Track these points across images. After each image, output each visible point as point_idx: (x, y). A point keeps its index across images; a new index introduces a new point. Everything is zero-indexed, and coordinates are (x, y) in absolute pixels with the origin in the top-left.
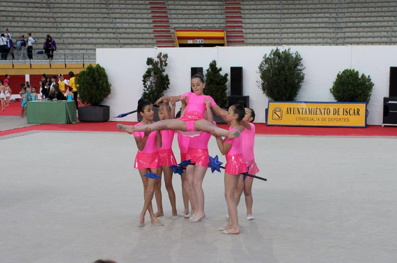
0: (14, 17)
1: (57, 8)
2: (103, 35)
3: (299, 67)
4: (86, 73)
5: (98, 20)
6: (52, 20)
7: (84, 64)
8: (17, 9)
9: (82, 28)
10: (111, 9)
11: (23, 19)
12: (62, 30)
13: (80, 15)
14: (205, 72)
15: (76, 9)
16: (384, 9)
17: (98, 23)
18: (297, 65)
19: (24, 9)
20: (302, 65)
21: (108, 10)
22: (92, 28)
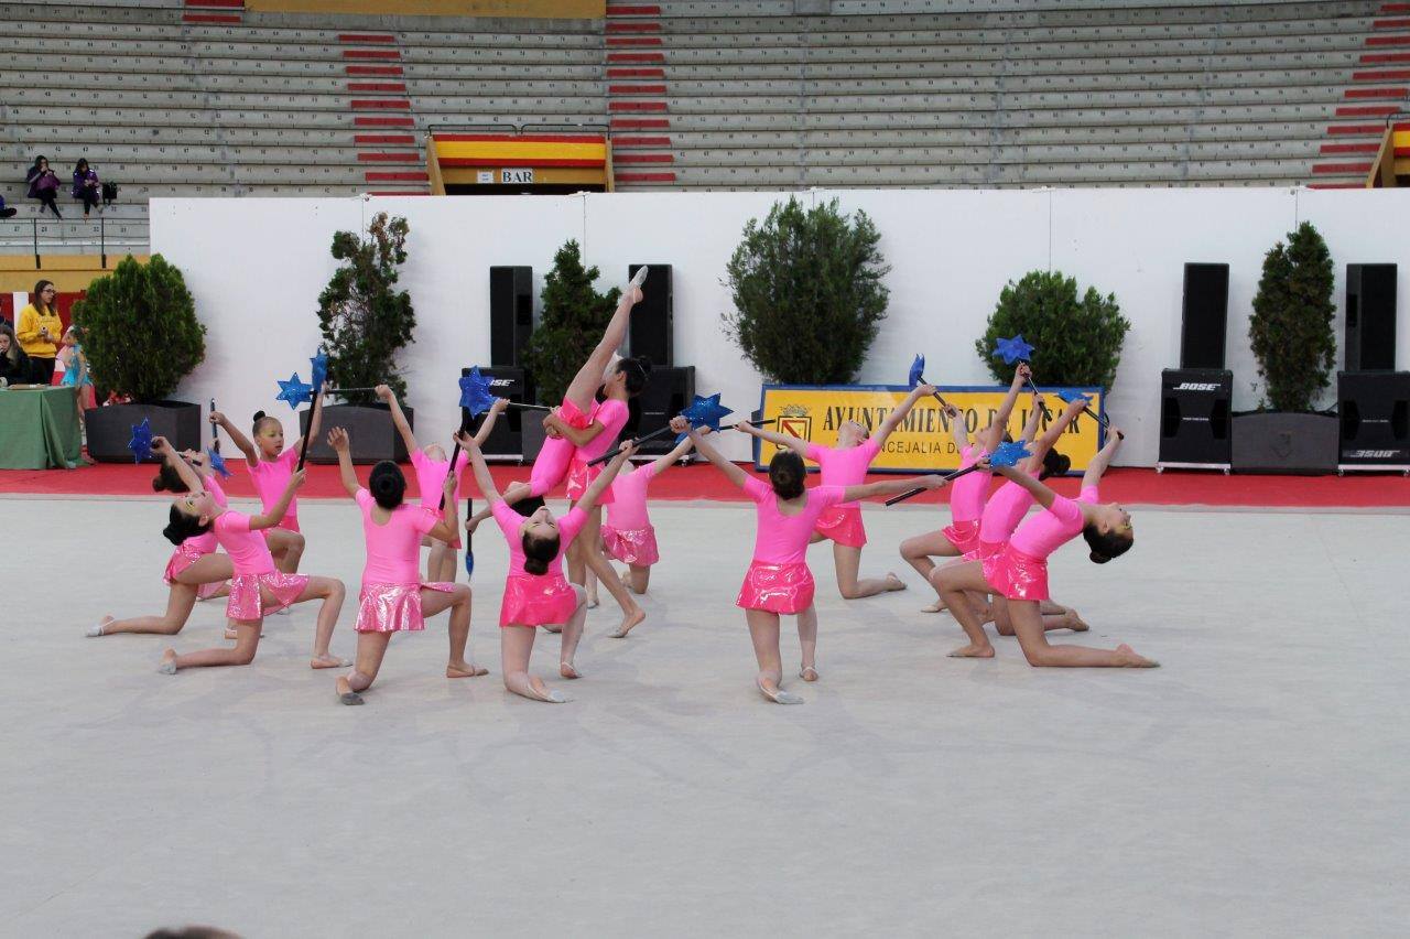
2: (171, 153)
3: (868, 266)
4: (115, 287)
5: (154, 98)
7: (104, 258)
9: (94, 125)
10: (200, 58)
12: (21, 133)
13: (88, 79)
14: (539, 285)
15: (73, 57)
16: (1162, 63)
17: (156, 108)
18: (863, 258)
20: (879, 258)
21: (190, 61)
22: (132, 126)
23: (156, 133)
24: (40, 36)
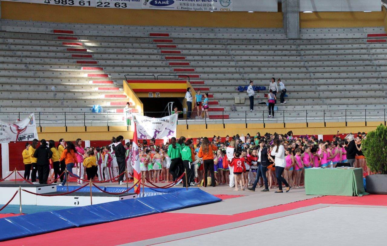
0: (260, 67)
1: (309, 55)
2: (365, 87)
5: (359, 68)
6: (304, 70)
7: (346, 123)
8: (262, 58)
9: (340, 78)
10: (373, 54)
11: (271, 70)
12: (316, 82)
13: (337, 63)
15: (332, 56)
17: (360, 72)
19: (271, 58)
21: (370, 55)
22: (352, 78)
23: (360, 80)
24: (321, 50)
